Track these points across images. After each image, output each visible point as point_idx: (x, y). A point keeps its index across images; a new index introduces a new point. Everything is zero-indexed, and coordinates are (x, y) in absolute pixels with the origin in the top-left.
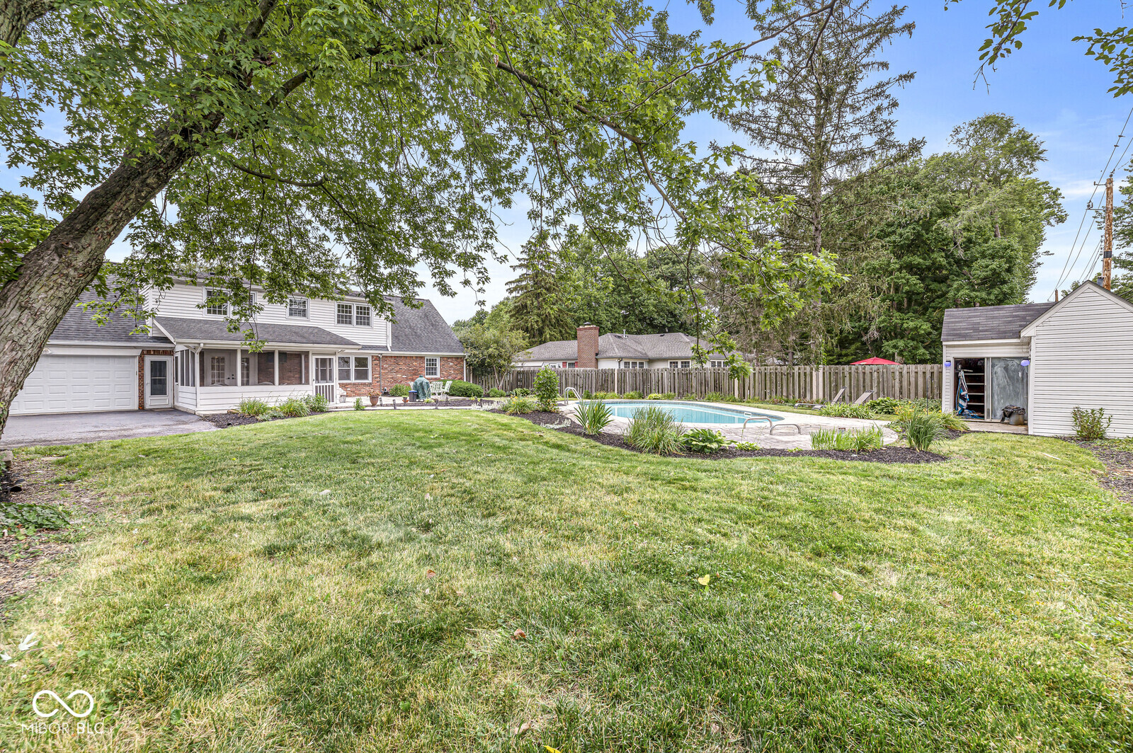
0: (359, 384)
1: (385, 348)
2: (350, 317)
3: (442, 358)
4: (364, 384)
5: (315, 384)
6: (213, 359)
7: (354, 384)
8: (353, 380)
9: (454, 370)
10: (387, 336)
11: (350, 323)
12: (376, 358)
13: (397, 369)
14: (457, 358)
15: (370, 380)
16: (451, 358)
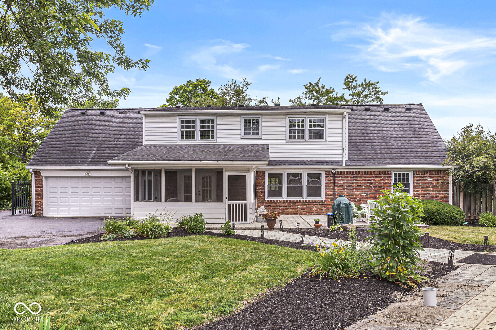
0: (309, 202)
1: (339, 162)
2: (303, 131)
3: (416, 172)
4: (316, 202)
5: (228, 202)
6: (185, 177)
7: (305, 202)
8: (304, 198)
9: (434, 187)
10: (343, 149)
11: (303, 137)
12: (329, 174)
13: (355, 185)
14: (438, 171)
15: (323, 198)
16: (430, 171)
